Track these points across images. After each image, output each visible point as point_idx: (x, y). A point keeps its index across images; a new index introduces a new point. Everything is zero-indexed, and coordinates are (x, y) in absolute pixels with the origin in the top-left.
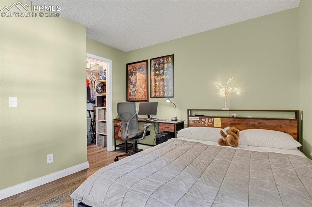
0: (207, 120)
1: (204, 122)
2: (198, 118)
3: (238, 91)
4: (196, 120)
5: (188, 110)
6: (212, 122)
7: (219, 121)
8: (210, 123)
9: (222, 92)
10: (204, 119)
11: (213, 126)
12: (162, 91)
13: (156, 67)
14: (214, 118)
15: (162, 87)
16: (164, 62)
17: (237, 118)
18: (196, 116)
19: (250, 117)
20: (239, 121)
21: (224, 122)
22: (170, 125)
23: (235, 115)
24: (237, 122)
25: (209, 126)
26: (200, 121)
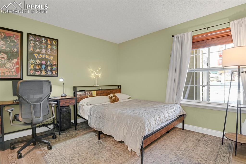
0: (89, 93)
1: (87, 94)
2: (83, 92)
3: (100, 76)
4: (82, 94)
5: (74, 87)
6: (91, 94)
7: (95, 92)
8: (90, 94)
9: (93, 76)
10: (87, 92)
11: (92, 96)
12: (45, 70)
13: (37, 45)
14: (93, 91)
15: (44, 66)
16: (47, 42)
17: (101, 90)
18: (80, 91)
19: (105, 89)
20: (104, 91)
21: (97, 93)
22: (70, 100)
23: (100, 88)
24: (103, 92)
25: (90, 96)
26: (84, 94)
